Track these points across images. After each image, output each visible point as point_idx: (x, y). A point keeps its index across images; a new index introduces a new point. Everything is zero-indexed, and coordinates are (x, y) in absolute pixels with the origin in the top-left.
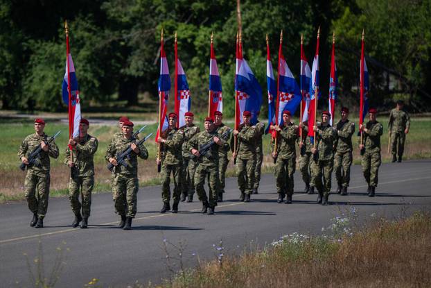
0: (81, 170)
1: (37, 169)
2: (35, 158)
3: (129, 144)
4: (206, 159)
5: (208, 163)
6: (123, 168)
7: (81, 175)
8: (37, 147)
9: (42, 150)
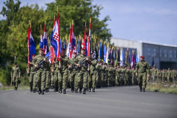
0: (63, 69)
1: (41, 69)
2: (41, 65)
3: (85, 58)
4: (75, 70)
5: (75, 71)
6: (82, 68)
7: (63, 72)
8: (42, 61)
9: (44, 61)
